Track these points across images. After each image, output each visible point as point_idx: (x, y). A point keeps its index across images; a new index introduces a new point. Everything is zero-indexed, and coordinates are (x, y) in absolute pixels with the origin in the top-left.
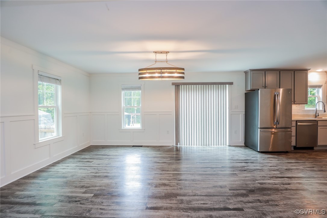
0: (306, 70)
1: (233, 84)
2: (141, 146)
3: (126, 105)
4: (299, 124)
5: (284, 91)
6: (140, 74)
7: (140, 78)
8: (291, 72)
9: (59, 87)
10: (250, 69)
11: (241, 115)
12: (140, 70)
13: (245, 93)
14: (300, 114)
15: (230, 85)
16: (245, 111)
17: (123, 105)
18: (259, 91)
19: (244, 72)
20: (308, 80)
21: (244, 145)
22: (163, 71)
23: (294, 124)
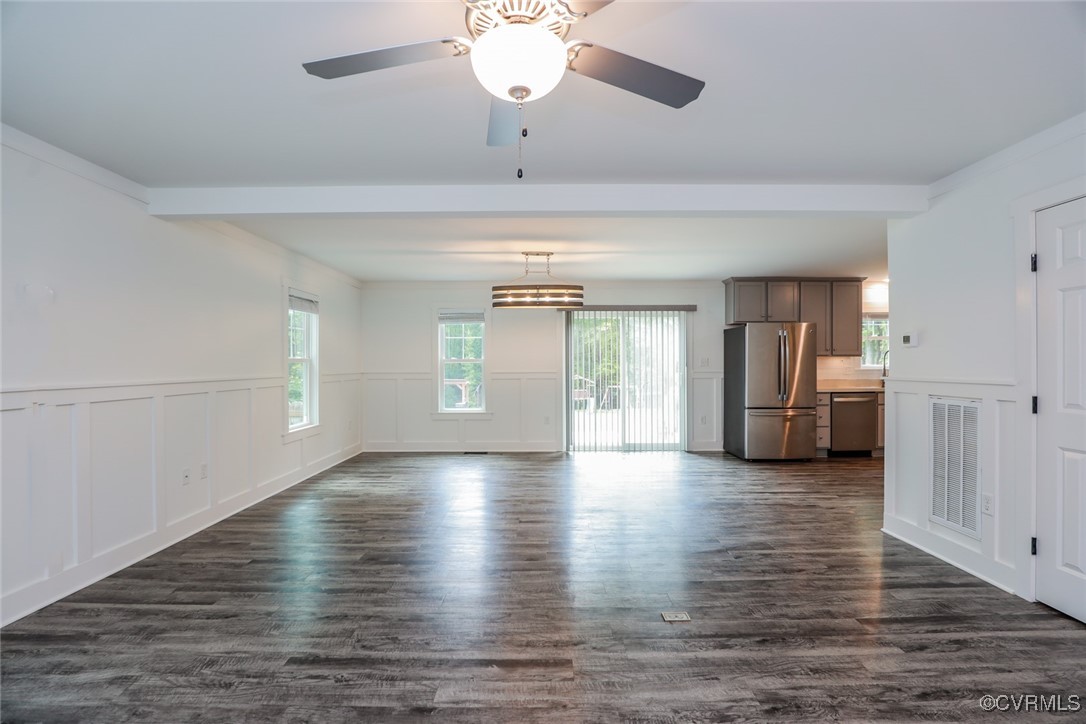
0: (859, 280)
1: (696, 310)
2: (486, 453)
3: (447, 357)
4: (836, 400)
5: (808, 328)
6: (495, 296)
7: (495, 305)
8: (824, 284)
9: (315, 318)
10: (732, 278)
11: (715, 381)
12: (495, 289)
13: (725, 331)
14: (850, 378)
15: (690, 313)
16: (723, 370)
17: (441, 356)
18: (747, 328)
19: (723, 282)
20: (863, 301)
21: (722, 450)
22: (541, 291)
23: (826, 400)
